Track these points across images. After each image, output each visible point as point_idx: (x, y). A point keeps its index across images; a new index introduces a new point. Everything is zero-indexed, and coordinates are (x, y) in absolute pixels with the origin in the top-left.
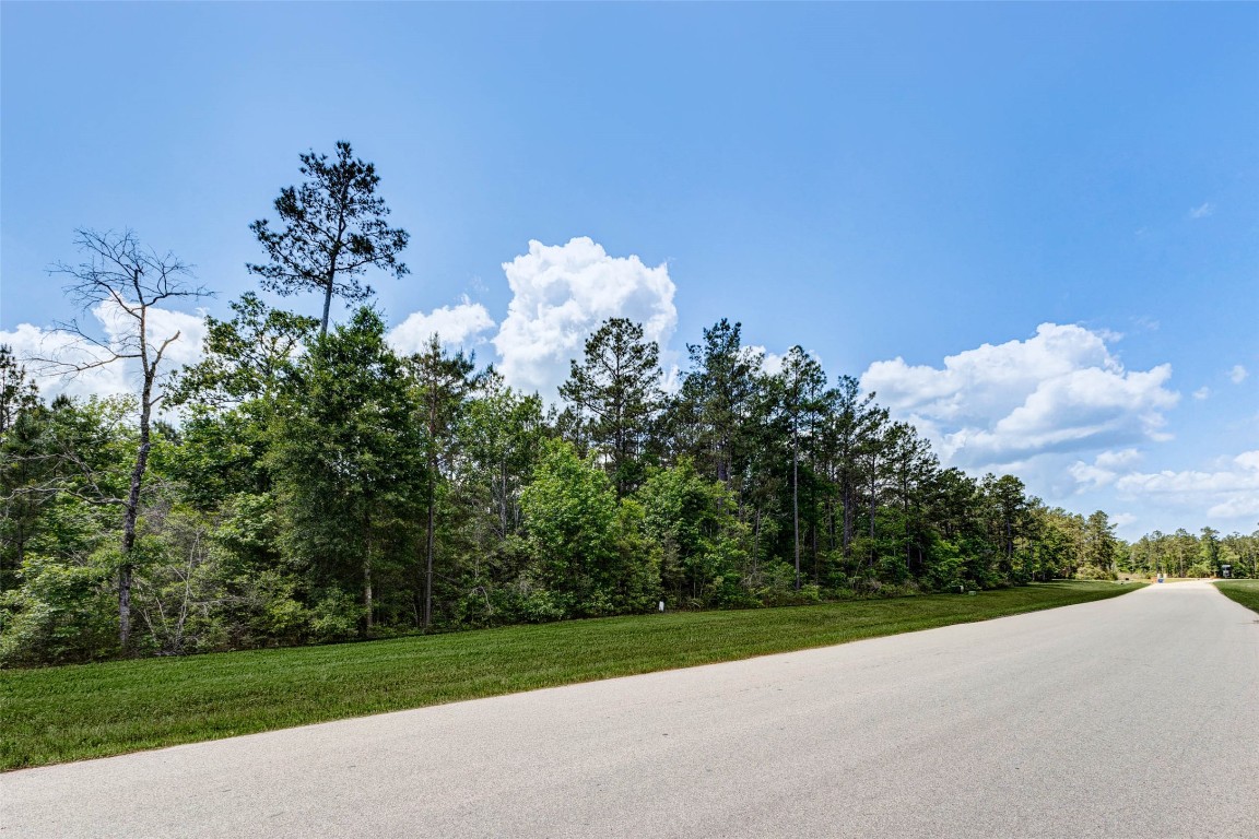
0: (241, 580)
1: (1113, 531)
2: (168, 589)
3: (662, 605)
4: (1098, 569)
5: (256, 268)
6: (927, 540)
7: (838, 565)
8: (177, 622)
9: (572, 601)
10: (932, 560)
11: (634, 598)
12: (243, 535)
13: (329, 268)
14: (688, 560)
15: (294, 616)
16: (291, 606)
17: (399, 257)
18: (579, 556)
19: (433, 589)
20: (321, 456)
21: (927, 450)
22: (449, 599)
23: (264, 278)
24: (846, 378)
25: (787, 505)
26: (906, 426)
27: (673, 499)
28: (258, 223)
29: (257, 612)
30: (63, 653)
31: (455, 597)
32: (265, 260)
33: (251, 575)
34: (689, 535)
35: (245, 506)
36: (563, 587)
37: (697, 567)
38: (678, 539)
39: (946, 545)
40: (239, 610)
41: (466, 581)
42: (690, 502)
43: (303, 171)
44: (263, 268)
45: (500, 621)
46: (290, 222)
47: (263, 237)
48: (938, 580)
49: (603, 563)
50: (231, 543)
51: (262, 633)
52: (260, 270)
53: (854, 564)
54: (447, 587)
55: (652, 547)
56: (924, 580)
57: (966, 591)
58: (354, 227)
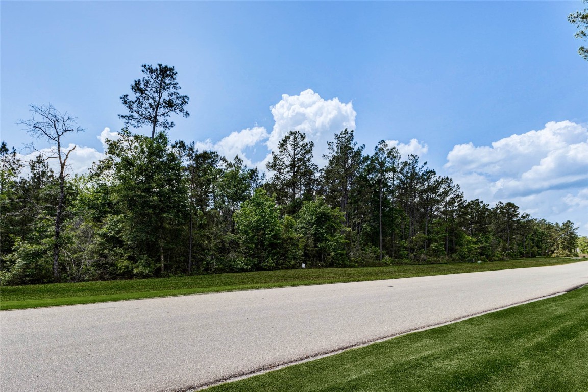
0: (106, 251)
1: (575, 231)
2: (76, 255)
3: (304, 265)
4: (566, 251)
5: (122, 117)
6: (459, 236)
7: (405, 248)
8: (79, 268)
9: (256, 263)
10: (460, 245)
11: (289, 262)
12: (110, 233)
13: (155, 115)
14: (319, 245)
15: (127, 267)
16: (126, 263)
17: (186, 108)
18: (261, 242)
19: (192, 256)
20: (135, 198)
21: (458, 190)
22: (199, 261)
23: (126, 121)
24: (412, 155)
25: (376, 219)
26: (447, 178)
27: (311, 216)
28: (124, 96)
29: (113, 265)
30: (29, 280)
31: (202, 260)
32: (127, 112)
33: (110, 249)
34: (320, 233)
35: (112, 220)
36: (253, 256)
37: (324, 248)
38: (315, 235)
39: (469, 238)
40: (105, 264)
41: (207, 253)
42: (321, 217)
43: (143, 71)
44: (126, 116)
45: (222, 271)
46: (138, 95)
47: (125, 102)
48: (462, 256)
49: (273, 246)
50: (104, 236)
51: (114, 274)
52: (124, 117)
53: (414, 247)
54: (199, 256)
55: (300, 238)
56: (454, 256)
57: (476, 261)
58: (165, 96)
